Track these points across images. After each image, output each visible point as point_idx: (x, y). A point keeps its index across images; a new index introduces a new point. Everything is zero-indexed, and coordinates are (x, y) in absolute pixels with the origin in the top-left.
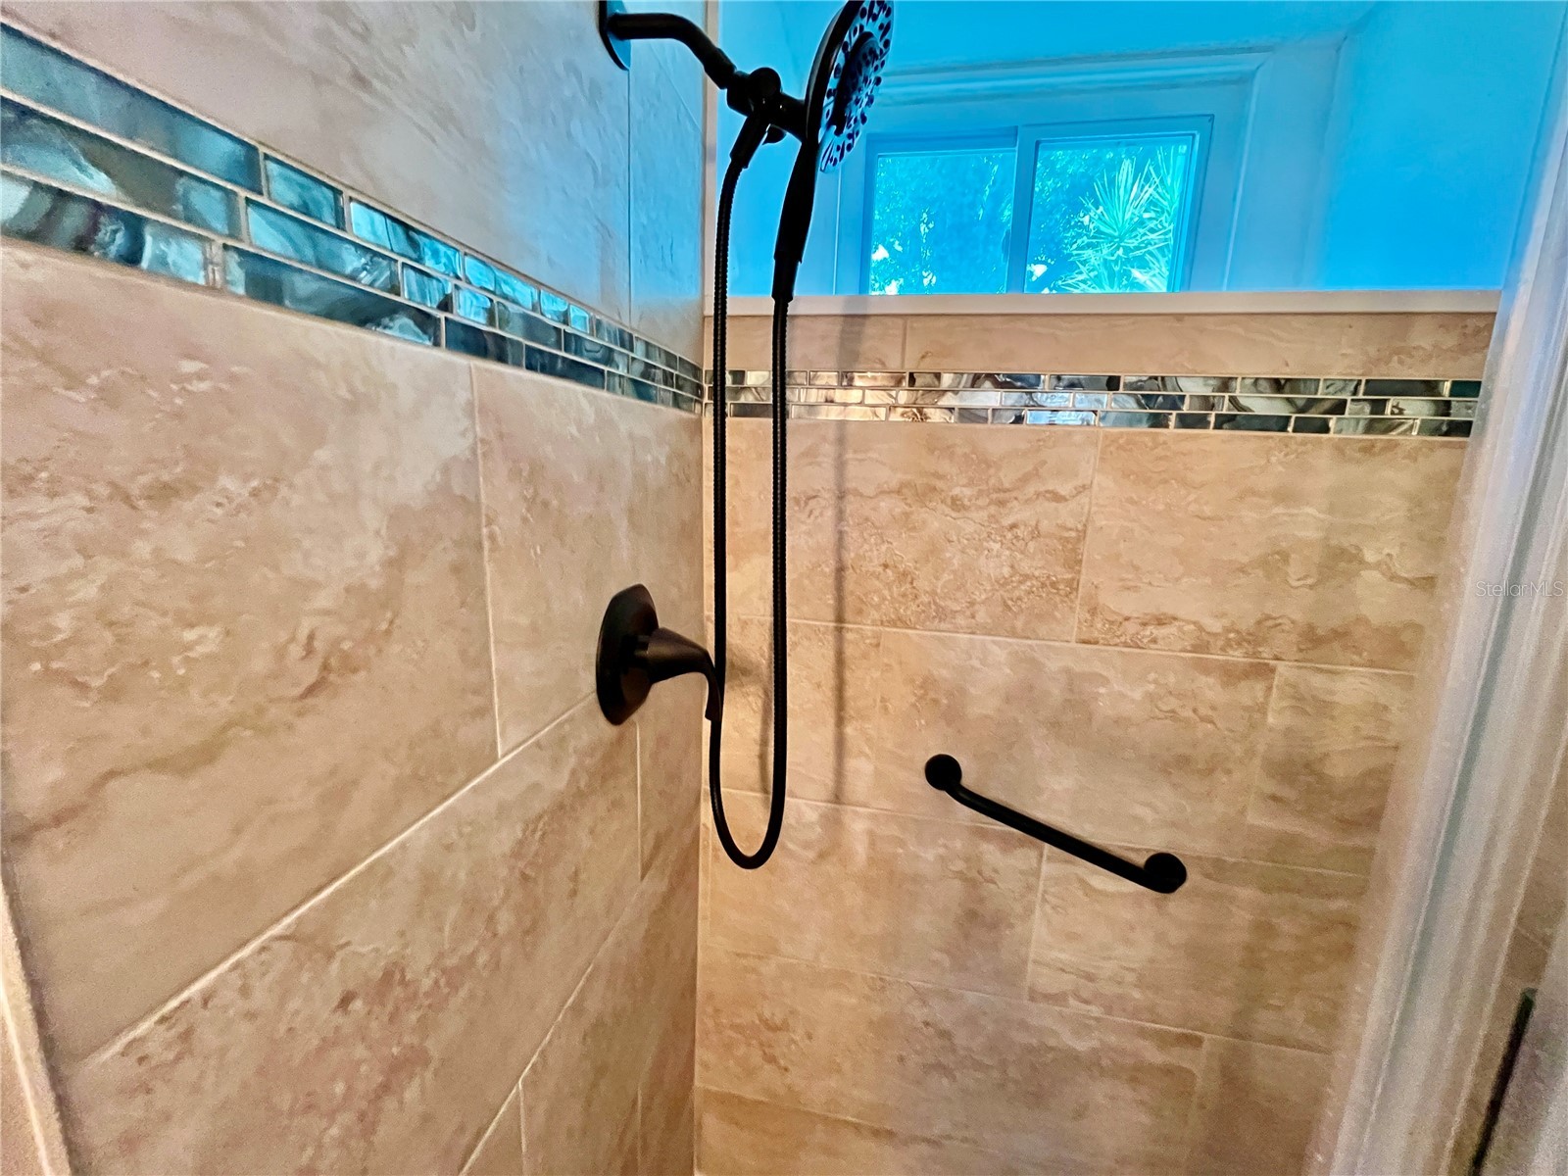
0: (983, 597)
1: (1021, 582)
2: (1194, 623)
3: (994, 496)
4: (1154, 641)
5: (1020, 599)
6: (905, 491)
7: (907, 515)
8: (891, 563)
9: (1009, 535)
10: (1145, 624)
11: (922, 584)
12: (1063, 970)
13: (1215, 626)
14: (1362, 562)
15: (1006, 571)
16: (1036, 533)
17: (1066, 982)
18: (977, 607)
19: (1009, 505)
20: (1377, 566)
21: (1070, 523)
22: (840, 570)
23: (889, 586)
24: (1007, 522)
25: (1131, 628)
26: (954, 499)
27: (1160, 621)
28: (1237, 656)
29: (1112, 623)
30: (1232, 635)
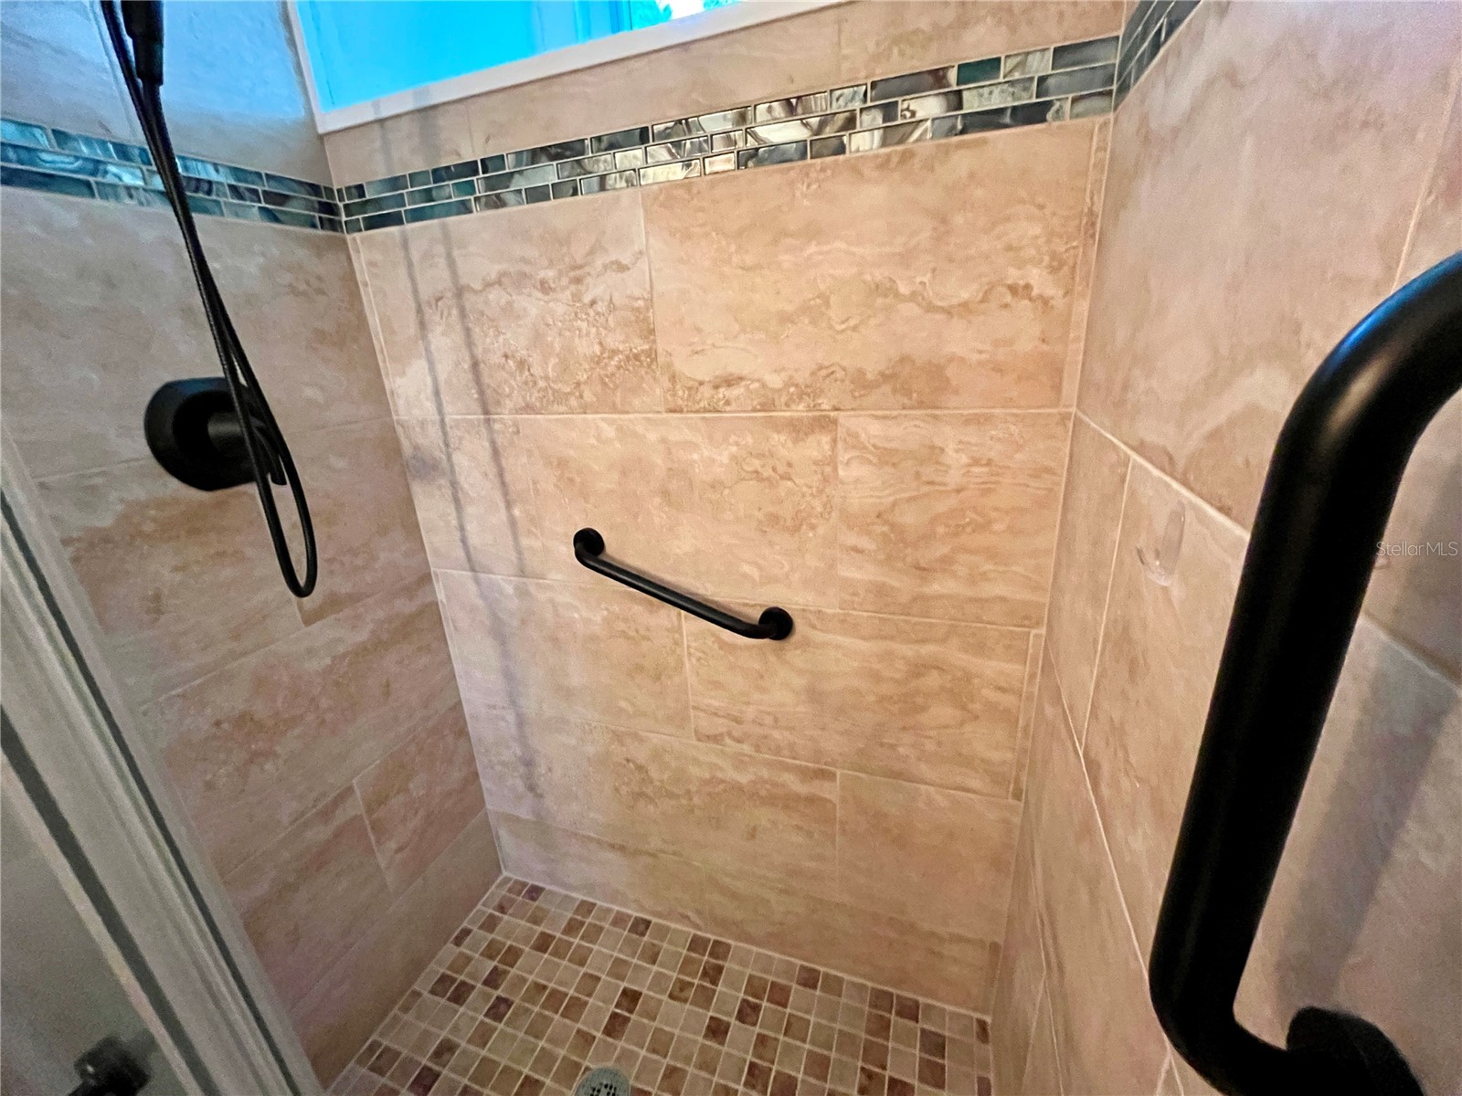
0: (585, 376)
1: (610, 358)
2: (758, 381)
3: (572, 274)
4: (728, 403)
5: (613, 375)
6: (504, 280)
7: (510, 304)
8: (509, 353)
9: (592, 313)
10: (716, 387)
11: (536, 370)
12: (716, 714)
13: (775, 381)
14: (897, 295)
15: (597, 349)
16: (612, 307)
17: (721, 725)
18: (582, 387)
19: (586, 282)
20: (913, 296)
21: (637, 293)
22: (475, 365)
23: (512, 375)
24: (587, 299)
25: (706, 391)
26: (543, 282)
27: (730, 381)
28: (800, 411)
29: (690, 389)
30: (792, 389)
